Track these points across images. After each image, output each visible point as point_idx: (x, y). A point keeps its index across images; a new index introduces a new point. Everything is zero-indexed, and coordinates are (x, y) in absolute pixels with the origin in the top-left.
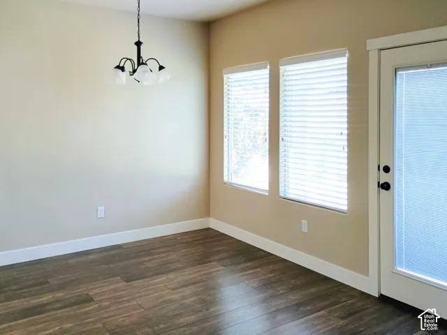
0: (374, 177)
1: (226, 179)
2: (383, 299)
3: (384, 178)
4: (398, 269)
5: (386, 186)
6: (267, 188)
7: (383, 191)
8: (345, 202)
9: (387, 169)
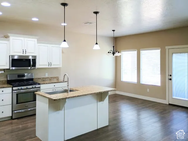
0: (167, 77)
1: (122, 80)
2: (170, 104)
3: (170, 77)
4: (173, 97)
5: (171, 79)
6: (136, 82)
7: (169, 80)
8: (160, 84)
9: (171, 76)
